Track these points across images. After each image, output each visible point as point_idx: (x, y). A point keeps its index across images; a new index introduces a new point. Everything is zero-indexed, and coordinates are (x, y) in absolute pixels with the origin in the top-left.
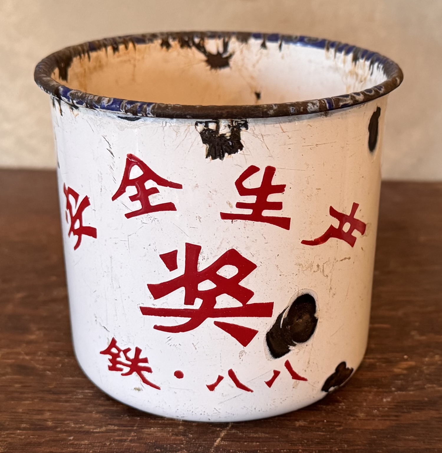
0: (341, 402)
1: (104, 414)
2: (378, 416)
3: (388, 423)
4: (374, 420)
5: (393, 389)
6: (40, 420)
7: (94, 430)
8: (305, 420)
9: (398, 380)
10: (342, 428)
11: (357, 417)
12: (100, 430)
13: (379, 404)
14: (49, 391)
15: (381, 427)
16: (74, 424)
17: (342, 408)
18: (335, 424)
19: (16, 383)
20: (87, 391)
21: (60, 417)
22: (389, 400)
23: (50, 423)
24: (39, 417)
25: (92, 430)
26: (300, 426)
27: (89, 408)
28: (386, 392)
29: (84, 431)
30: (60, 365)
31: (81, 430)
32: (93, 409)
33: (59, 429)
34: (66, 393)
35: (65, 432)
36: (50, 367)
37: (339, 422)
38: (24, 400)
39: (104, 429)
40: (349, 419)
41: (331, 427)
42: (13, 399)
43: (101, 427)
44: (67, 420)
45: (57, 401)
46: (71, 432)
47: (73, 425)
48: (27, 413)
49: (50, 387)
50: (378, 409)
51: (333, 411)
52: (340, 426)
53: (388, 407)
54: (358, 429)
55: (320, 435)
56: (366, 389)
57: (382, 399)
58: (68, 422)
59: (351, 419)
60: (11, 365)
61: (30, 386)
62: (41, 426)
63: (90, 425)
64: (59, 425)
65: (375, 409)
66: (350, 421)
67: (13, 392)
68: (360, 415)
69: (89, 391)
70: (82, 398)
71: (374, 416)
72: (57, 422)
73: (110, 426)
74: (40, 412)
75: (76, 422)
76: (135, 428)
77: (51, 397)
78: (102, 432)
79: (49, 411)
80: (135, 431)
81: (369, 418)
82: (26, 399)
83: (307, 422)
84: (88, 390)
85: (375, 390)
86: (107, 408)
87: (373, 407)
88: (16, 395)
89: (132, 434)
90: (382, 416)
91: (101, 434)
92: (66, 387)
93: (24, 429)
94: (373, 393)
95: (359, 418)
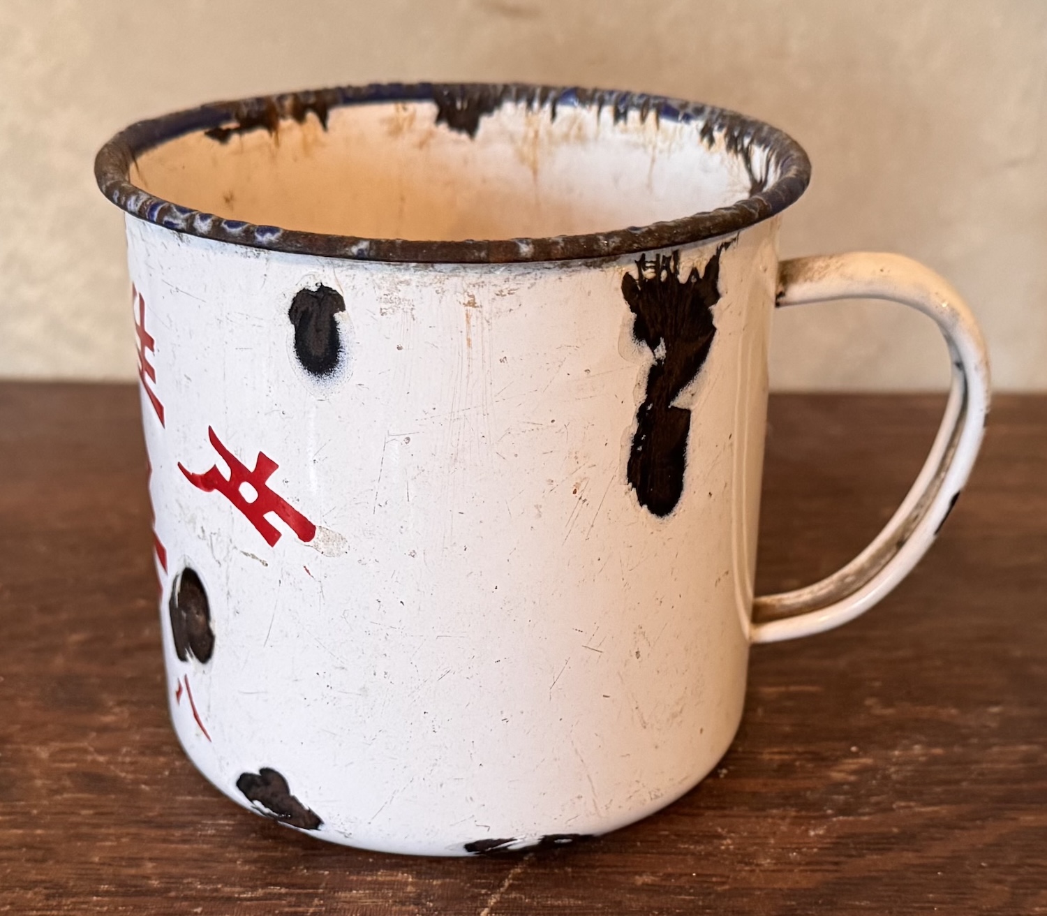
0: (725, 838)
1: (259, 865)
2: (799, 864)
3: (819, 876)
4: (791, 871)
5: (829, 812)
6: (134, 876)
7: (242, 896)
8: (653, 874)
9: (838, 794)
10: (727, 887)
11: (758, 865)
12: (253, 895)
13: (801, 841)
14: (149, 823)
15: (804, 884)
16: (201, 884)
17: (727, 849)
18: (714, 879)
19: (84, 807)
20: (222, 822)
21: (174, 871)
22: (821, 832)
23: (155, 883)
24: (133, 871)
25: (236, 896)
26: (645, 884)
27: (229, 852)
28: (815, 818)
29: (222, 897)
30: (167, 773)
31: (215, 894)
32: (236, 855)
33: (173, 894)
34: (182, 826)
35: (186, 898)
36: (146, 777)
37: (722, 876)
38: (102, 840)
39: (260, 892)
40: (740, 871)
41: (705, 885)
42: (79, 837)
43: (254, 888)
44: (187, 876)
45: (165, 841)
46: (196, 899)
47: (199, 887)
48: (110, 865)
49: (151, 814)
50: (798, 850)
51: (709, 854)
52: (723, 883)
53: (819, 846)
54: (760, 889)
55: (684, 900)
56: (775, 811)
57: (807, 831)
58: (190, 880)
59: (745, 871)
60: (70, 774)
61: (112, 813)
62: (138, 889)
63: (233, 885)
64: (173, 885)
65: (794, 850)
66: (744, 874)
67: (78, 825)
68: (763, 862)
69: (225, 822)
70: (213, 836)
71: (790, 863)
72: (167, 880)
73: (272, 887)
74: (135, 861)
75: (206, 880)
76: (321, 891)
77: (153, 833)
78: (257, 899)
79: (151, 859)
80: (321, 897)
81: (779, 867)
82: (106, 837)
83: (658, 876)
84: (224, 820)
85: (793, 814)
86: (265, 853)
87: (788, 846)
88: (85, 830)
89: (316, 901)
90: (808, 864)
91: (255, 903)
92: (182, 814)
93: (107, 893)
94: (788, 820)
95: (762, 868)
